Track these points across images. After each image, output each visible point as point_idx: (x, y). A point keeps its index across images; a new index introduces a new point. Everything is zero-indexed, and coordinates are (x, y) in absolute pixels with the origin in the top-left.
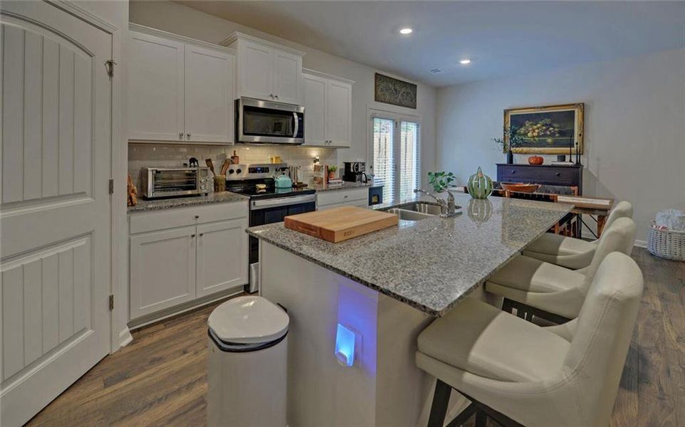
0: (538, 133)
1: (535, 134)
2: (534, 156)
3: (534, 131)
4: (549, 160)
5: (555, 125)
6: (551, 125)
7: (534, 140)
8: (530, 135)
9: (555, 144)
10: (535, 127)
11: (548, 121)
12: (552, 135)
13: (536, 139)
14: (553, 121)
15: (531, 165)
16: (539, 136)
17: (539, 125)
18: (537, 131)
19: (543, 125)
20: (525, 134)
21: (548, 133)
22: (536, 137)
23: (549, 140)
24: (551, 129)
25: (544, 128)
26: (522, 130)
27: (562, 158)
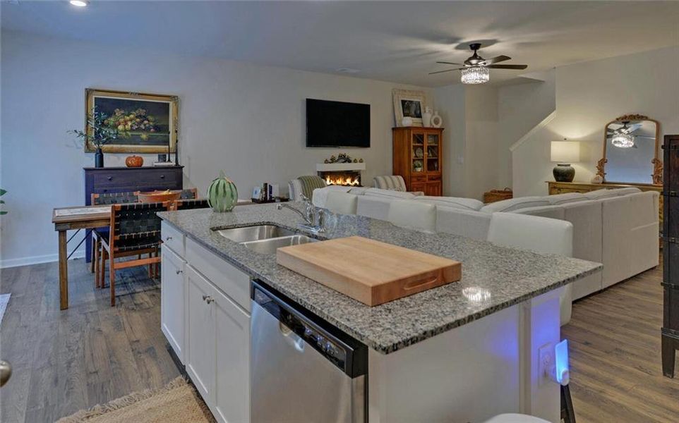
0: (131, 126)
1: (128, 127)
2: (132, 155)
3: (126, 123)
4: (150, 161)
5: (150, 118)
6: (145, 118)
7: (127, 135)
8: (120, 127)
9: (150, 141)
10: (128, 118)
11: (142, 112)
12: (147, 130)
13: (129, 133)
14: (148, 113)
15: (129, 168)
16: (132, 130)
17: (132, 116)
18: (130, 124)
19: (137, 117)
20: (115, 126)
21: (143, 127)
22: (130, 131)
23: (144, 136)
24: (146, 122)
25: (138, 120)
26: (112, 120)
27: (162, 157)
